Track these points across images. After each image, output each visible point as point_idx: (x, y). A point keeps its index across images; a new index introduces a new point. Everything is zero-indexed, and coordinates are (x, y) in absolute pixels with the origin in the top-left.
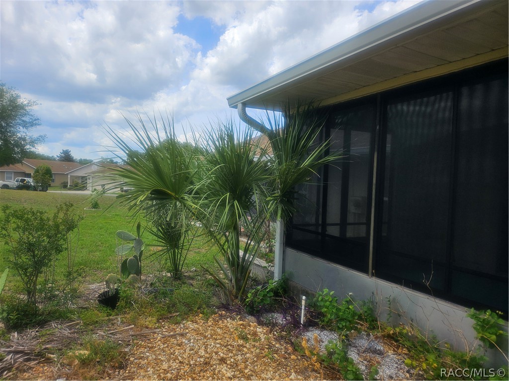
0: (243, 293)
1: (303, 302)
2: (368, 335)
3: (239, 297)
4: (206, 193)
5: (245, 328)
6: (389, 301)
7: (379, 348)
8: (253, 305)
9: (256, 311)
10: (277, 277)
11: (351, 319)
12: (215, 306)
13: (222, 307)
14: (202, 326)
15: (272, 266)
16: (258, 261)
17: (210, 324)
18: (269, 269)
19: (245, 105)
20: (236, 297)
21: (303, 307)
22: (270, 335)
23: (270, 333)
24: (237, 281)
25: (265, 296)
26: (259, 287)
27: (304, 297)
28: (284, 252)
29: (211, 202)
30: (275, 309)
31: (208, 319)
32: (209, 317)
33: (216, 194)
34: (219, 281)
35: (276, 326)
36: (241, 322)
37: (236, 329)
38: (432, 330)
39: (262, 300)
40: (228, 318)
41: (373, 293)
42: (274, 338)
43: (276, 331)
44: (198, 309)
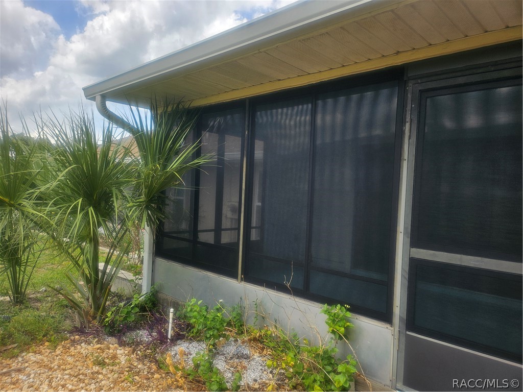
0: (102, 313)
1: (171, 315)
2: (236, 341)
3: (98, 318)
4: (52, 199)
5: (103, 352)
6: (256, 304)
7: (246, 352)
8: (114, 325)
9: (117, 330)
10: (145, 290)
11: (218, 327)
12: (66, 331)
13: (76, 331)
14: (47, 356)
15: (140, 279)
16: (123, 274)
17: (58, 352)
18: (137, 282)
19: (104, 97)
20: (94, 318)
21: (171, 321)
22: (132, 356)
23: (133, 353)
24: (96, 299)
25: (128, 313)
26: (122, 304)
27: (172, 310)
28: (153, 262)
29: (60, 208)
30: (141, 326)
31: (56, 347)
32: (58, 345)
33: (67, 199)
34: (72, 301)
35: (141, 344)
36: (99, 346)
37: (92, 354)
38: (293, 329)
39: (125, 318)
40: (82, 343)
41: (241, 298)
42: (137, 359)
43: (140, 350)
44: (44, 336)
